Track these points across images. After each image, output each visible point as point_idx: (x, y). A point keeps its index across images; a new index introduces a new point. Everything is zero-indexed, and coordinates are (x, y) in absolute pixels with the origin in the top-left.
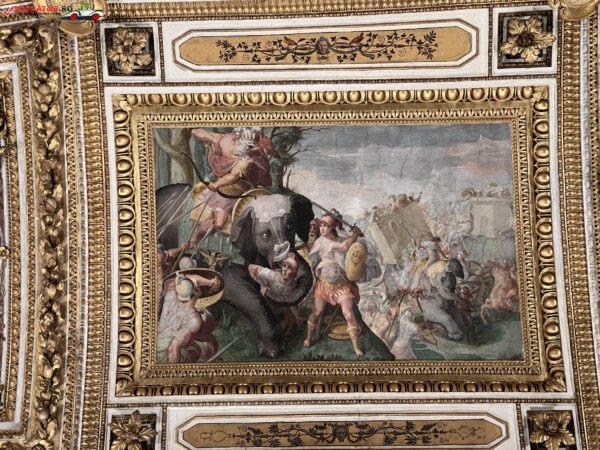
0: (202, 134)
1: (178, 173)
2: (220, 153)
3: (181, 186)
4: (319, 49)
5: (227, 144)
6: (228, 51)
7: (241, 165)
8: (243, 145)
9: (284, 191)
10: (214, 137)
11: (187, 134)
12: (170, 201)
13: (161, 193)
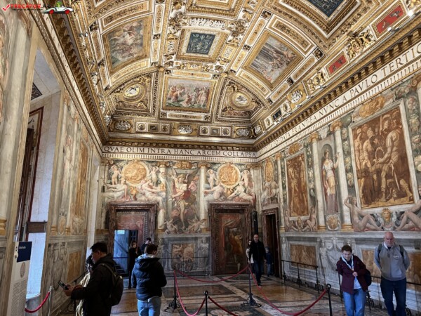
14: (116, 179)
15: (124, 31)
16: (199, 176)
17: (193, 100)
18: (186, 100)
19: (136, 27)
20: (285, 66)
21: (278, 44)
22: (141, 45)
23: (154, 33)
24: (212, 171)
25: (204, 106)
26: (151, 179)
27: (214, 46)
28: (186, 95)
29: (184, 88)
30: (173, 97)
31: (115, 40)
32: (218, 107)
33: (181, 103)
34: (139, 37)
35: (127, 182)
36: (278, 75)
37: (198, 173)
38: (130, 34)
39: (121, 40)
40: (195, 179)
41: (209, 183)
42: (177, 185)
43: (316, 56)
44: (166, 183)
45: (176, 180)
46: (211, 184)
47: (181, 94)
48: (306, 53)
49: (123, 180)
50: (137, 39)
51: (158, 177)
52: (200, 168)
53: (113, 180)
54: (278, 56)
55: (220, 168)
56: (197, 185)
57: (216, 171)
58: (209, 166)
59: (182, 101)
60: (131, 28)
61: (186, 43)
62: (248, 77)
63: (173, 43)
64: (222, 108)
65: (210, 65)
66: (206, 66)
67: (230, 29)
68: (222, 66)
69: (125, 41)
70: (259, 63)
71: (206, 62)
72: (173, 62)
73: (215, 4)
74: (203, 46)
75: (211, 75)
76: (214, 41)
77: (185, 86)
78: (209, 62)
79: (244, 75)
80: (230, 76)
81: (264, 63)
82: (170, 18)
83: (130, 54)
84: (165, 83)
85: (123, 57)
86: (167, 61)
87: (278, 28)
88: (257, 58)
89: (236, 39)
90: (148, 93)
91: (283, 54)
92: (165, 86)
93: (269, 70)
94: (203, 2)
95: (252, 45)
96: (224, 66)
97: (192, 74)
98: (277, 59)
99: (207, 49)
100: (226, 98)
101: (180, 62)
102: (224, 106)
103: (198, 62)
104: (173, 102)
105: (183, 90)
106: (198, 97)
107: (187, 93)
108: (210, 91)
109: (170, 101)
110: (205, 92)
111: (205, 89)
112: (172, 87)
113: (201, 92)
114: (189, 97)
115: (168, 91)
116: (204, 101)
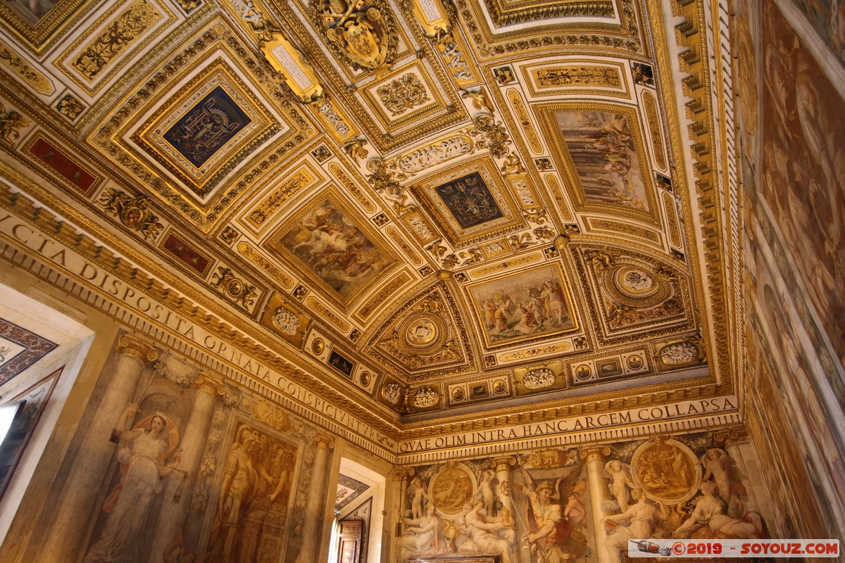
14: (419, 507)
16: (586, 480)
17: (536, 315)
18: (524, 320)
19: (327, 216)
20: (634, 157)
21: (579, 117)
22: (369, 244)
23: (370, 216)
24: (616, 464)
25: (565, 319)
26: (482, 500)
27: (498, 195)
28: (519, 311)
30: (498, 322)
31: (306, 248)
32: (594, 314)
33: (516, 328)
34: (350, 232)
35: (438, 511)
36: (641, 184)
37: (583, 475)
38: (325, 231)
39: (319, 246)
40: (577, 489)
41: (614, 498)
42: (537, 510)
43: (645, 82)
44: (512, 507)
45: (533, 496)
46: (621, 500)
47: (507, 310)
48: (628, 94)
49: (431, 507)
50: (350, 237)
51: (494, 494)
52: (585, 461)
53: (414, 509)
54: (604, 143)
55: (637, 453)
56: (586, 505)
57: (628, 461)
58: (607, 452)
59: (517, 322)
60: (320, 221)
61: (446, 212)
62: (606, 225)
63: (417, 219)
64: (605, 312)
65: (520, 234)
66: (515, 238)
67: (481, 144)
68: (542, 226)
69: (329, 246)
70: (591, 181)
71: (510, 230)
72: (453, 256)
73: (418, 115)
74: (479, 204)
75: (540, 251)
76: (488, 184)
77: (507, 292)
78: (516, 229)
79: (595, 223)
80: (574, 238)
81: (602, 176)
82: (368, 179)
83: (362, 265)
84: (470, 300)
85: (352, 275)
86: (444, 257)
87: (547, 86)
88: (582, 174)
89: (510, 157)
90: (450, 328)
91: (607, 133)
92: (472, 305)
93: (621, 185)
94: (398, 123)
95: (546, 153)
96: (545, 224)
97: (505, 265)
98: (608, 150)
99: (491, 206)
100: (602, 288)
101: (465, 251)
102: (608, 309)
103: (496, 237)
104: (502, 331)
105: (508, 303)
106: (543, 306)
107: (519, 305)
108: (561, 285)
109: (496, 331)
110: (553, 292)
111: (549, 285)
112: (486, 302)
113: (543, 294)
114: (526, 311)
115: (484, 313)
116: (560, 310)
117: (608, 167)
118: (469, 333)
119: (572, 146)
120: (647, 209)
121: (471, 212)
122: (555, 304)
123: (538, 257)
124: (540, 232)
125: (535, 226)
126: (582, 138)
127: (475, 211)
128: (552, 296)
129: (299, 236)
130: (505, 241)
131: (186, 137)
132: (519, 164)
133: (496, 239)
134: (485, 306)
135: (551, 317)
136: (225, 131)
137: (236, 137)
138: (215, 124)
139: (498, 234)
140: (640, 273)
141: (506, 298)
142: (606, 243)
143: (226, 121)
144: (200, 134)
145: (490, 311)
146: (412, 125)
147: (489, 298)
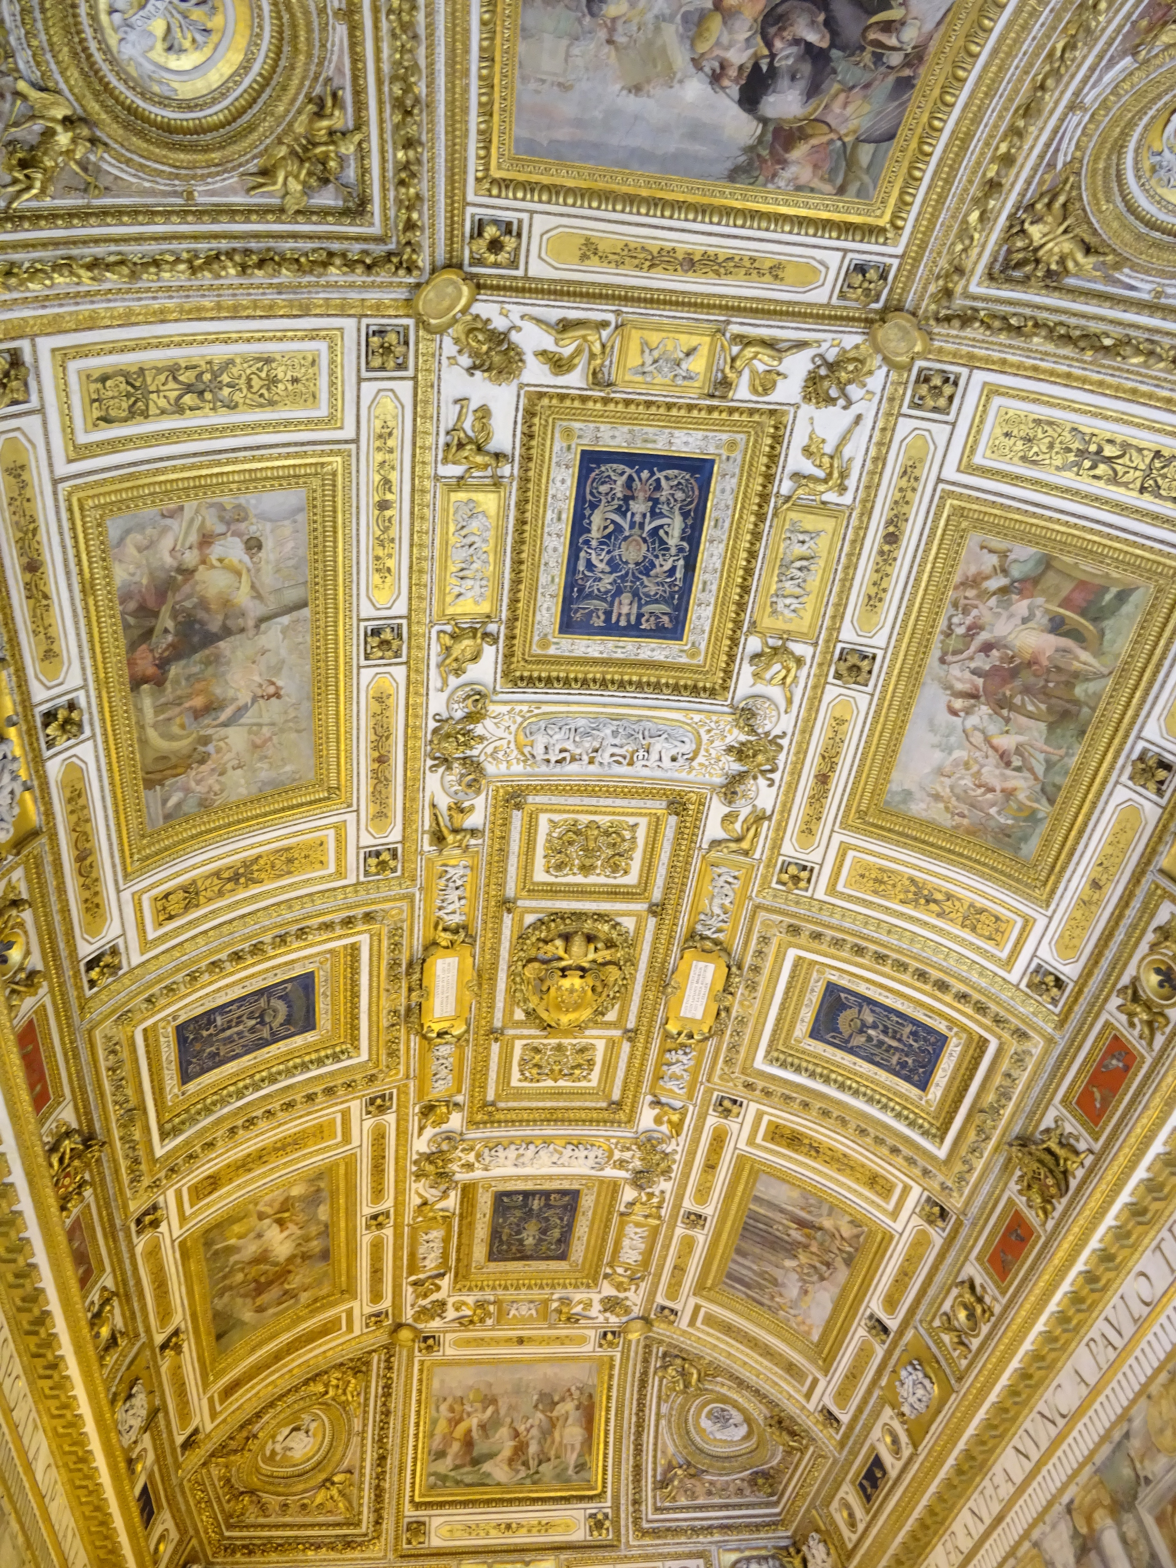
0: (828, 188)
1: (865, 153)
2: (816, 167)
3: (866, 141)
4: (690, 263)
5: (805, 175)
6: (776, 271)
7: (799, 152)
8: (792, 171)
9: (764, 121)
10: (816, 183)
11: (841, 190)
12: (884, 127)
13: (890, 137)
15: (261, 1216)
17: (533, 1449)
18: (507, 1453)
19: (302, 1198)
20: (842, 1273)
21: (795, 1194)
22: (325, 1255)
23: (368, 1211)
25: (581, 1467)
27: (582, 1228)
28: (504, 1432)
29: (493, 1401)
30: (456, 1447)
31: (230, 1250)
32: (638, 1469)
33: (487, 1467)
34: (313, 1230)
36: (829, 1306)
38: (281, 1223)
39: (251, 1249)
43: (931, 1222)
47: (483, 1427)
48: (895, 1214)
50: (307, 1239)
54: (808, 1236)
59: (491, 1456)
60: (286, 1205)
61: (482, 1230)
62: (728, 1329)
63: (436, 1234)
64: (655, 1470)
65: (578, 1296)
66: (565, 1301)
67: (621, 1164)
68: (622, 1295)
69: (266, 1251)
70: (748, 1268)
71: (564, 1286)
72: (443, 1304)
73: (559, 1094)
74: (544, 1232)
75: (591, 1333)
76: (581, 1210)
77: (496, 1390)
78: (576, 1286)
79: (710, 1320)
80: (660, 1329)
81: (769, 1269)
82: (415, 1157)
83: (286, 1292)
84: (420, 1391)
85: (260, 1310)
86: (424, 1302)
87: (778, 1144)
88: (739, 1252)
89: (651, 1195)
90: (355, 1440)
91: (820, 1229)
92: (419, 1402)
93: (793, 1290)
94: (519, 1094)
95: (709, 1210)
96: (630, 1294)
97: (521, 1341)
98: (806, 1247)
99: (559, 1241)
100: (663, 1422)
101: (470, 1300)
102: (662, 1462)
103: (536, 1291)
104: (456, 1468)
105: (490, 1410)
106: (551, 1433)
107: (508, 1420)
108: (597, 1399)
109: (444, 1466)
110: (578, 1408)
111: (576, 1394)
112: (450, 1400)
113: (560, 1409)
114: (517, 1434)
115: (434, 1422)
116: (578, 1447)
117: (789, 1263)
118: (392, 1462)
119: (754, 1216)
120: (815, 1337)
121: (521, 1241)
122: (573, 1433)
123: (583, 1340)
124: (611, 1305)
125: (608, 1290)
126: (778, 1216)
127: (530, 1241)
128: (574, 1415)
129: (237, 1228)
130: (546, 1302)
131: (205, 1033)
132: (659, 1207)
133: (536, 1294)
134: (444, 1408)
135: (558, 1457)
136: (266, 1033)
137: (273, 1047)
138: (262, 1023)
139: (541, 1287)
140: (734, 1412)
141: (490, 1400)
142: (709, 1355)
143: (281, 1018)
144: (228, 1033)
145: (450, 1421)
146: (541, 1104)
147: (459, 1394)
